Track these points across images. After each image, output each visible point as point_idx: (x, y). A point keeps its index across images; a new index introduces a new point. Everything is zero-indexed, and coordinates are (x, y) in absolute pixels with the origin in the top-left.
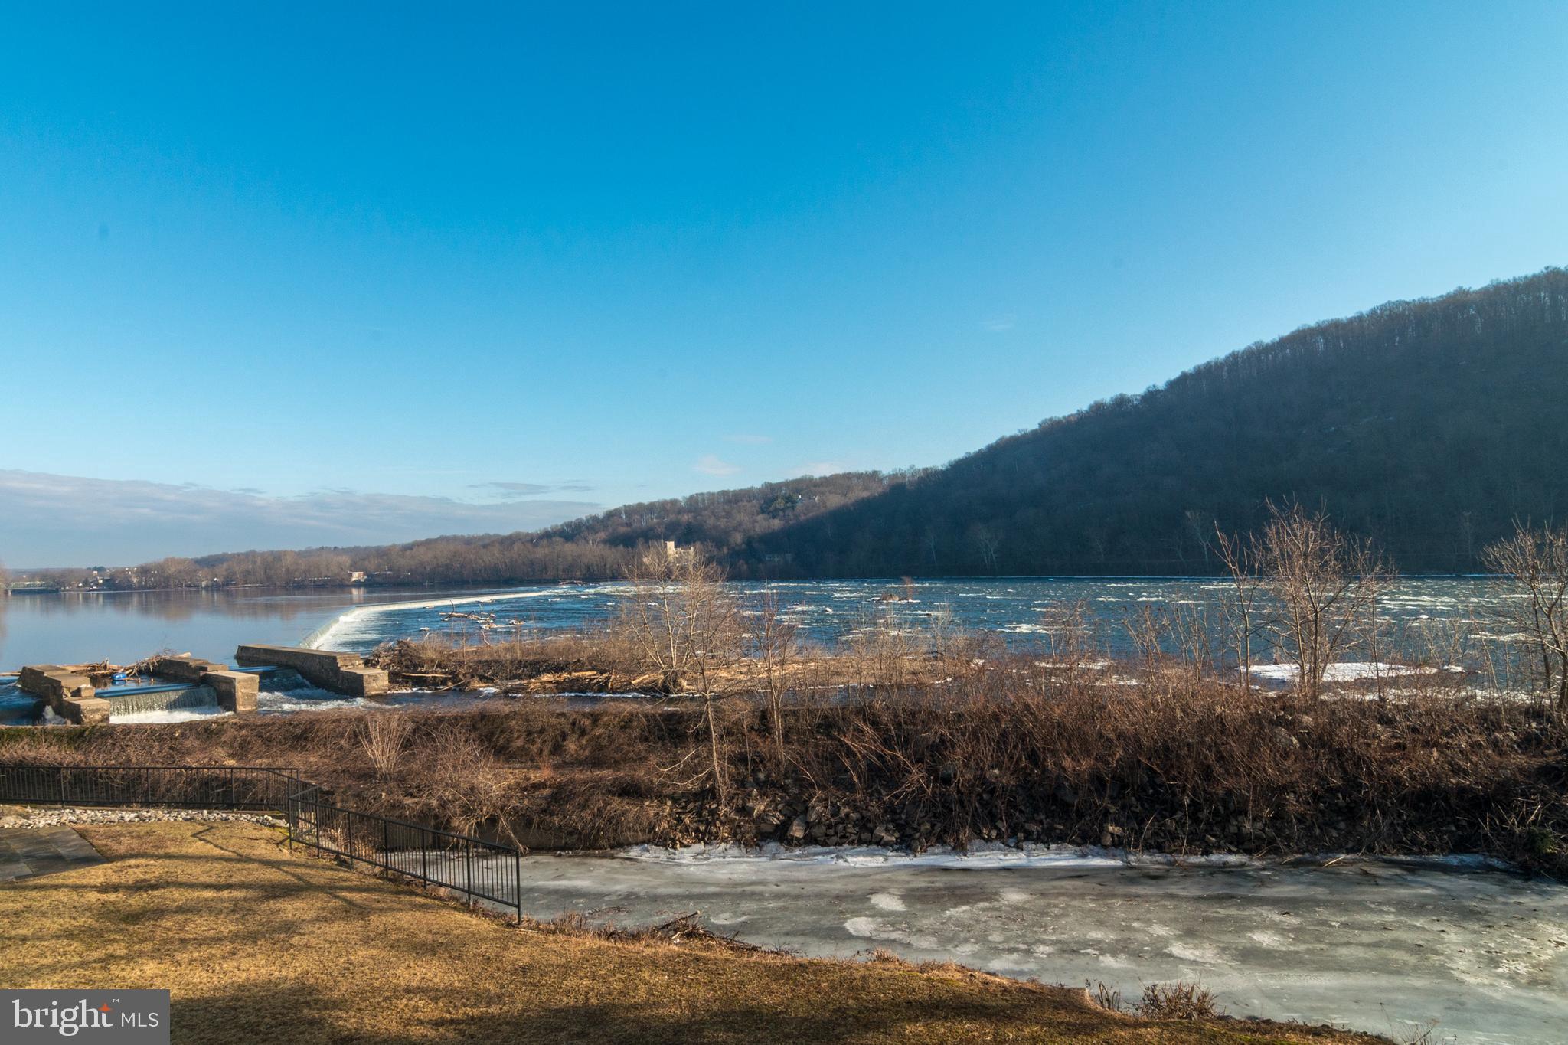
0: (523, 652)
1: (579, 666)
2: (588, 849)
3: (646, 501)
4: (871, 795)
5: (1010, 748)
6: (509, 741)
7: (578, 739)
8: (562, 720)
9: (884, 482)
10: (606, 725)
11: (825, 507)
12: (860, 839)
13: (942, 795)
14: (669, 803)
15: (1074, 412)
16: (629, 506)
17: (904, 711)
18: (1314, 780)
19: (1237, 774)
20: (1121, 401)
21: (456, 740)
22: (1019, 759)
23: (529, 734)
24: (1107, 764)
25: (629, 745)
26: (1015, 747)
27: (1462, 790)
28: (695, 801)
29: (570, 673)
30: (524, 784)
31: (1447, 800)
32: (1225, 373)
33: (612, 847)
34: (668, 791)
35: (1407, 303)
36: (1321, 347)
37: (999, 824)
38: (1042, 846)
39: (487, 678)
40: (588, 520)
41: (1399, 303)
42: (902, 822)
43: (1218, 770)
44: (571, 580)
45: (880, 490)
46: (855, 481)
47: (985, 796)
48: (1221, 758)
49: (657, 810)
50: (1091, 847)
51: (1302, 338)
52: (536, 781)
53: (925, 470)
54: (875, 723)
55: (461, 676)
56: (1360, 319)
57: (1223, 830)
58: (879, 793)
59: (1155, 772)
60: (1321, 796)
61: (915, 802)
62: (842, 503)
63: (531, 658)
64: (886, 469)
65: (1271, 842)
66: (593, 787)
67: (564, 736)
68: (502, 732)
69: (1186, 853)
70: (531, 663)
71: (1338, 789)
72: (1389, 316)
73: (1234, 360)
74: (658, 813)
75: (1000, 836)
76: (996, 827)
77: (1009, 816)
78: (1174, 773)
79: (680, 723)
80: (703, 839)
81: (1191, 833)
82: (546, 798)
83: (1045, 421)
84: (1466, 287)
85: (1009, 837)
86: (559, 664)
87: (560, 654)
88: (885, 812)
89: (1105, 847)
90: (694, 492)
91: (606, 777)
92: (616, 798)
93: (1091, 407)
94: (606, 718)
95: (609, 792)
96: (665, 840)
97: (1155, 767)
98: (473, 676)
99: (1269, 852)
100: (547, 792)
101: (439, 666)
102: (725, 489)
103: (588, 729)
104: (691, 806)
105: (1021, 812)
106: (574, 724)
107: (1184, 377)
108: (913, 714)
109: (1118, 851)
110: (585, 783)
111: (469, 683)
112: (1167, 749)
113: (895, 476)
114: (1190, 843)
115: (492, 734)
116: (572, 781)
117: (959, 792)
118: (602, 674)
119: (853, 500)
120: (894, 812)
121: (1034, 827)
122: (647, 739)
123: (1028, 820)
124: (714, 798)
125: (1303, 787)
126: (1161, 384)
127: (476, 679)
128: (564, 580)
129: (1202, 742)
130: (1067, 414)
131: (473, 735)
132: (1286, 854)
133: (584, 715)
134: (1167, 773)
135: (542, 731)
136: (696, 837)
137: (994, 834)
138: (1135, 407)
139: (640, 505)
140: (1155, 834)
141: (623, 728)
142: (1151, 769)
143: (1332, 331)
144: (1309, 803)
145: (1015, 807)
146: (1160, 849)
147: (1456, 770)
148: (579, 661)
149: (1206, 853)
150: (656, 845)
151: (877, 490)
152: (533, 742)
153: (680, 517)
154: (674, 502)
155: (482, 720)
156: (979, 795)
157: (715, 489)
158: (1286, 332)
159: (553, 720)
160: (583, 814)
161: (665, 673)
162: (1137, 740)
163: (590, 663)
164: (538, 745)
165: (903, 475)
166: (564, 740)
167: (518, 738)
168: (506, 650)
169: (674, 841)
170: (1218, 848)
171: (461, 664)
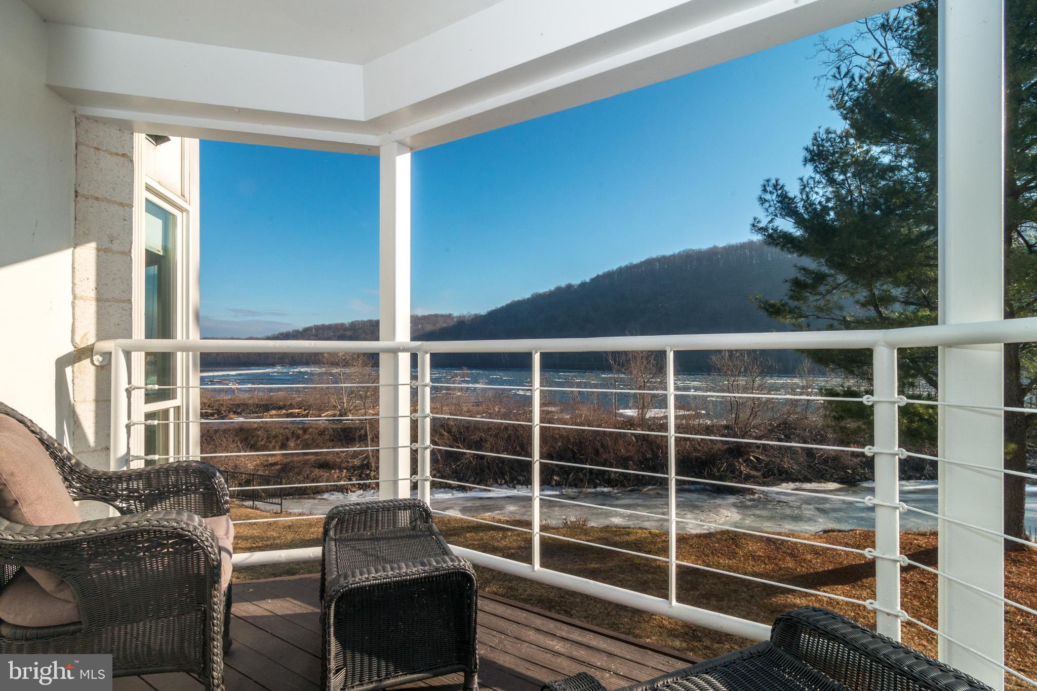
0: (259, 400)
1: (291, 406)
2: (301, 495)
3: (327, 323)
4: (447, 465)
5: (512, 442)
6: (256, 442)
7: (295, 441)
8: (287, 430)
9: (455, 320)
10: (311, 434)
11: (424, 330)
12: (441, 486)
13: (480, 464)
14: (345, 471)
15: (548, 290)
16: (317, 325)
17: (463, 426)
18: (641, 454)
19: (609, 452)
20: (569, 286)
21: (227, 440)
22: (516, 447)
23: (268, 438)
24: (555, 448)
25: (323, 443)
26: (514, 441)
27: (697, 458)
28: (358, 470)
29: (287, 410)
30: (266, 463)
31: (691, 462)
32: (616, 277)
33: (314, 494)
34: (345, 465)
35: (693, 250)
36: (657, 267)
37: (506, 477)
38: (525, 486)
39: (238, 413)
40: (293, 332)
41: (690, 250)
42: (461, 477)
43: (601, 450)
44: (283, 364)
45: (452, 323)
46: (440, 318)
47: (500, 465)
48: (603, 446)
49: (338, 475)
50: (546, 486)
51: (649, 262)
52: (272, 462)
53: (475, 315)
54: (449, 432)
55: (223, 412)
56: (674, 256)
57: (603, 477)
58: (451, 464)
59: (575, 452)
60: (643, 462)
61: (467, 468)
62: (433, 329)
63: (264, 403)
64: (456, 313)
65: (622, 482)
66: (304, 464)
67: (288, 439)
68: (253, 437)
69: (587, 488)
70: (264, 405)
71: (650, 459)
72: (686, 255)
73: (620, 270)
74: (339, 476)
75: (506, 483)
76: (505, 479)
77: (510, 473)
78: (583, 452)
79: (350, 432)
80: (362, 488)
81: (589, 479)
82: (278, 470)
83: (534, 294)
84: (717, 245)
85: (510, 483)
86: (280, 406)
87: (281, 401)
88: (453, 473)
89: (553, 486)
90: (354, 320)
91: (311, 459)
92: (316, 469)
93: (556, 288)
94: (311, 430)
95: (313, 466)
96: (342, 489)
97: (575, 450)
98: (229, 412)
99: (621, 486)
100: (278, 467)
101: (209, 406)
102: (371, 319)
103: (301, 435)
104: (356, 472)
105: (516, 471)
106: (293, 433)
107: (598, 276)
108: (468, 428)
109: (558, 488)
110: (300, 462)
111: (227, 415)
112: (581, 442)
113: (460, 317)
114: (588, 483)
115: (247, 438)
116: (292, 462)
117: (488, 463)
118: (305, 411)
119: (438, 328)
120: (457, 473)
121: (521, 478)
122: (333, 441)
123: (519, 475)
124: (368, 468)
125: (636, 458)
126: (588, 280)
127: (232, 413)
128: (278, 364)
129: (596, 439)
130: (544, 291)
131: (237, 438)
132: (627, 487)
133: (299, 428)
134: (580, 452)
135: (276, 436)
136: (359, 487)
137: (503, 482)
138: (576, 289)
139: (323, 325)
140: (574, 480)
141: (320, 435)
142: (573, 450)
143: (663, 260)
144: (638, 465)
145: (513, 470)
146: (576, 486)
147: (696, 450)
148: (291, 404)
149: (595, 487)
150: (338, 492)
151: (451, 323)
152: (271, 442)
153: (345, 332)
154: (342, 325)
155: (241, 431)
156: (497, 464)
157: (365, 319)
158: (643, 260)
159: (282, 431)
160: (298, 478)
161: (340, 410)
162: (569, 439)
163: (298, 405)
164: (273, 444)
165: (464, 317)
166: (288, 441)
167: (262, 440)
168: (250, 398)
169: (347, 490)
170: (600, 485)
171: (222, 405)
